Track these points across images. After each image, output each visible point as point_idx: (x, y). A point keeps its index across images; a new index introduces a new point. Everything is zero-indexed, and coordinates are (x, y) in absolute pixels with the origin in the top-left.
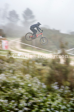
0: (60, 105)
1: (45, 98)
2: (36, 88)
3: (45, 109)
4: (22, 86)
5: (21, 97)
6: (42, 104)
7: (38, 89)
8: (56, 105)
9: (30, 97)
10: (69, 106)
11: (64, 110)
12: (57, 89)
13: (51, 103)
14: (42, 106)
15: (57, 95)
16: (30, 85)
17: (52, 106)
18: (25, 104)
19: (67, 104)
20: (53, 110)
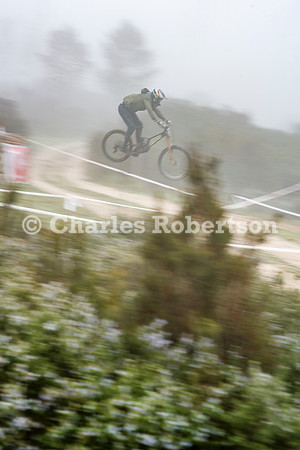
0: (164, 414)
1: (108, 383)
2: (78, 338)
3: (101, 425)
4: (18, 328)
5: (9, 373)
6: (92, 406)
7: (87, 344)
8: (148, 411)
9: (49, 374)
10: (200, 417)
11: (180, 434)
12: (161, 349)
13: (130, 403)
14: (90, 414)
15: (159, 373)
16: (51, 326)
17: (131, 415)
18: (21, 403)
19: (192, 411)
20: (133, 432)
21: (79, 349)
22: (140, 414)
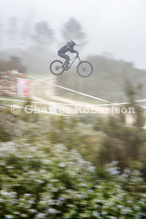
0: (120, 206)
1: (91, 192)
2: (75, 170)
3: (90, 212)
4: (47, 165)
5: (44, 188)
6: (84, 203)
7: (79, 173)
8: (112, 205)
9: (62, 188)
10: (137, 208)
11: (128, 216)
12: (116, 175)
13: (103, 201)
14: (84, 206)
15: (115, 187)
16: (62, 165)
17: (104, 207)
18: (51, 202)
19: (134, 205)
20: (106, 215)
21: (76, 176)
22: (109, 206)
